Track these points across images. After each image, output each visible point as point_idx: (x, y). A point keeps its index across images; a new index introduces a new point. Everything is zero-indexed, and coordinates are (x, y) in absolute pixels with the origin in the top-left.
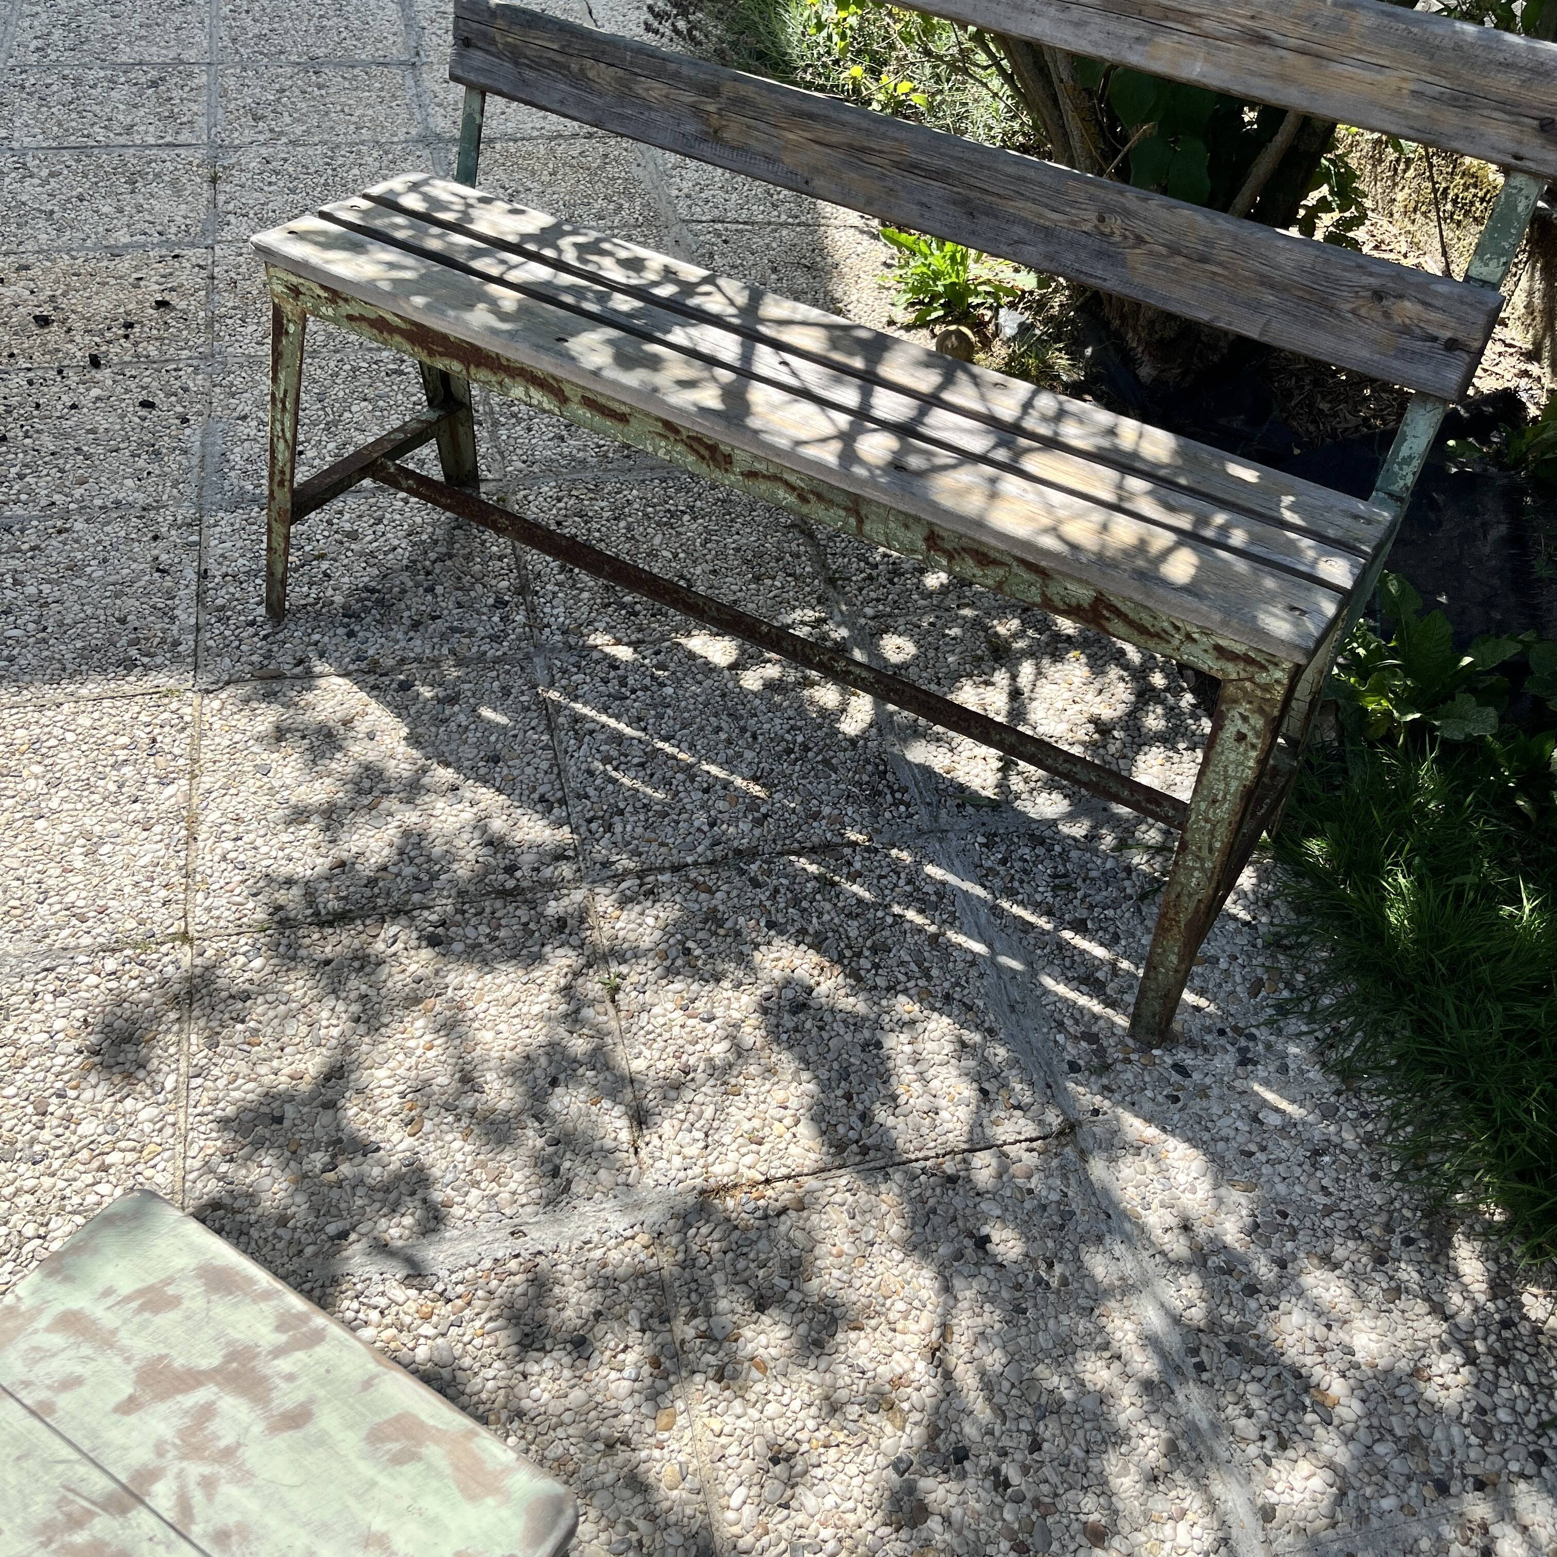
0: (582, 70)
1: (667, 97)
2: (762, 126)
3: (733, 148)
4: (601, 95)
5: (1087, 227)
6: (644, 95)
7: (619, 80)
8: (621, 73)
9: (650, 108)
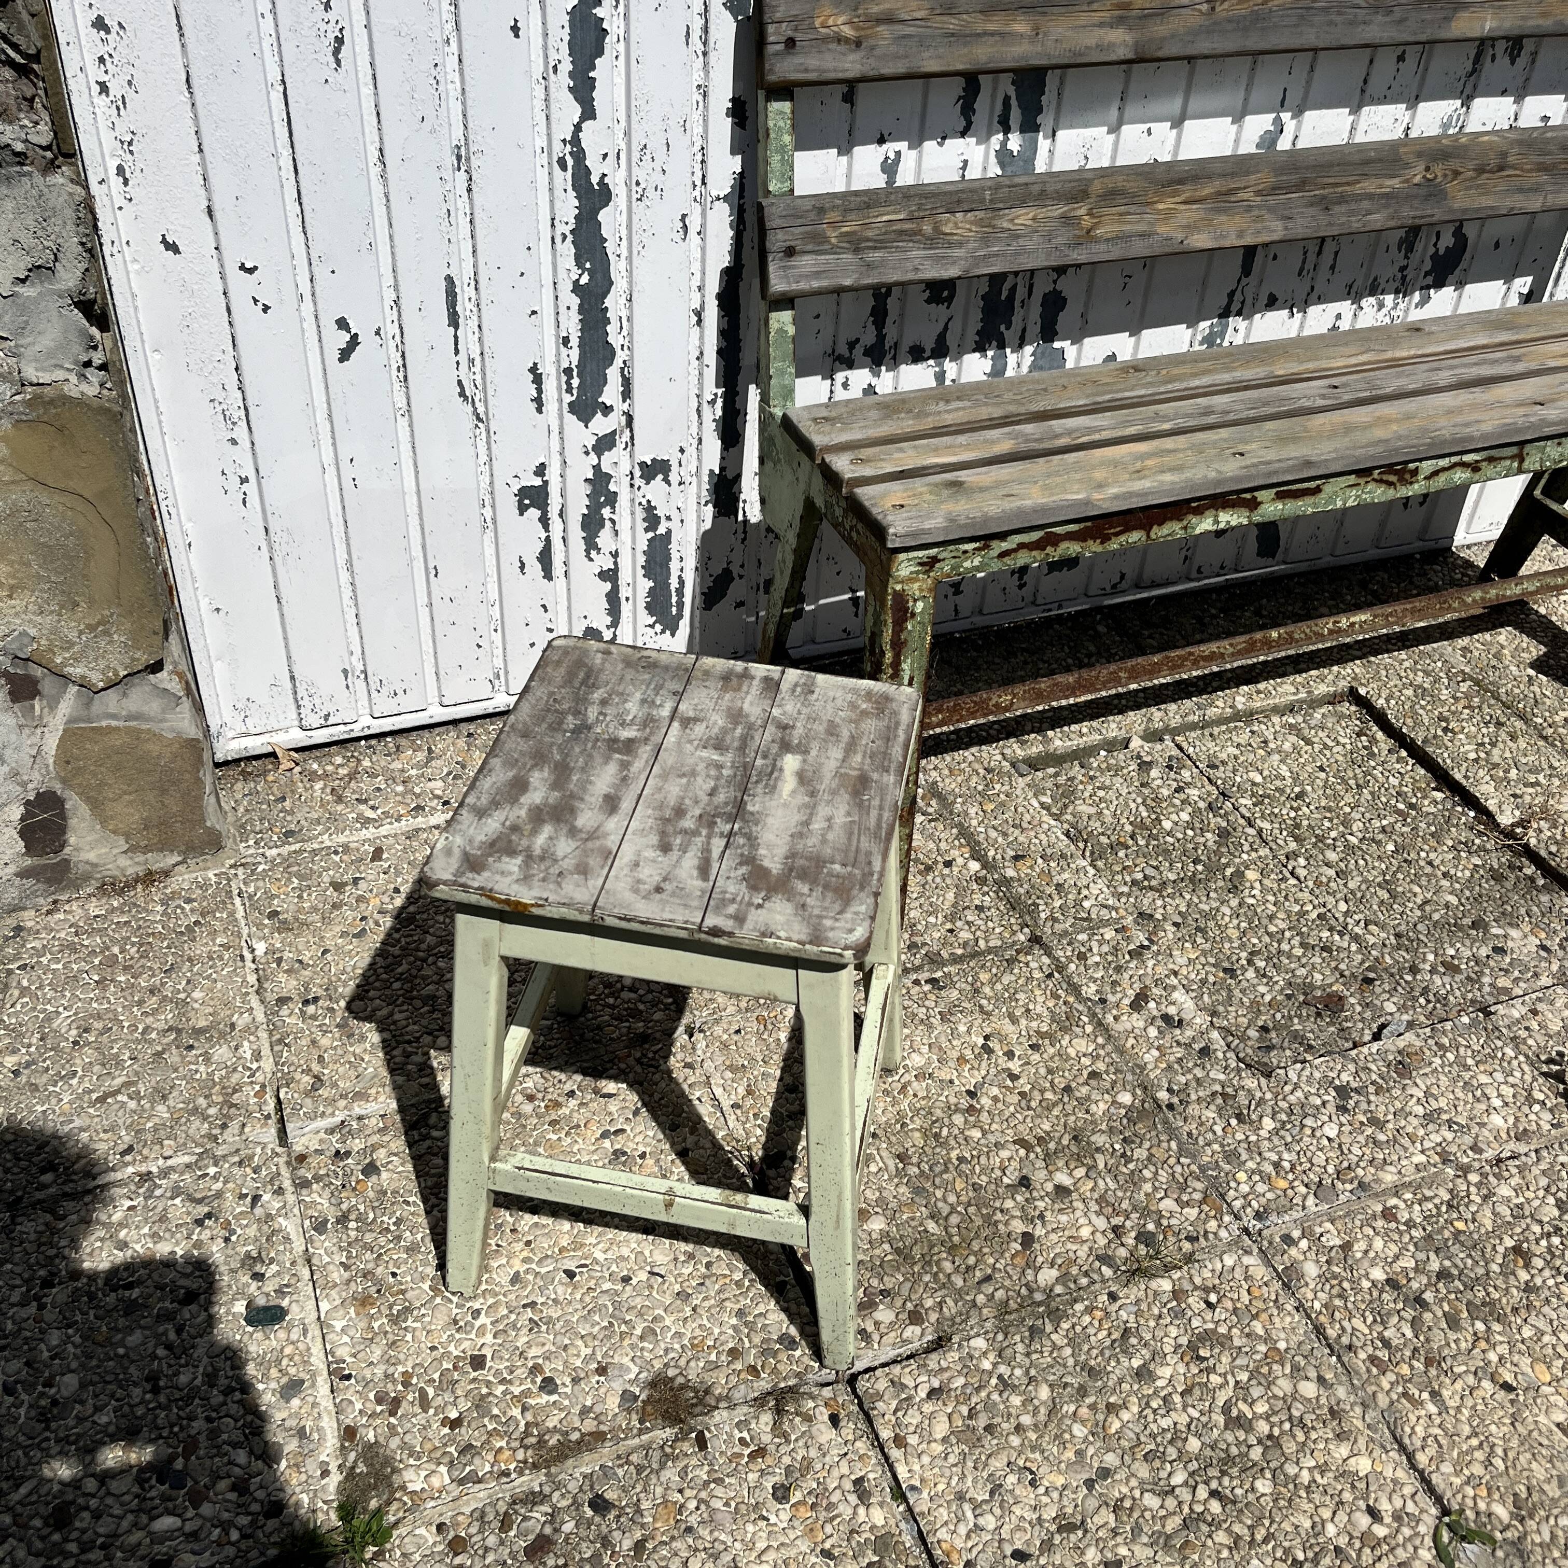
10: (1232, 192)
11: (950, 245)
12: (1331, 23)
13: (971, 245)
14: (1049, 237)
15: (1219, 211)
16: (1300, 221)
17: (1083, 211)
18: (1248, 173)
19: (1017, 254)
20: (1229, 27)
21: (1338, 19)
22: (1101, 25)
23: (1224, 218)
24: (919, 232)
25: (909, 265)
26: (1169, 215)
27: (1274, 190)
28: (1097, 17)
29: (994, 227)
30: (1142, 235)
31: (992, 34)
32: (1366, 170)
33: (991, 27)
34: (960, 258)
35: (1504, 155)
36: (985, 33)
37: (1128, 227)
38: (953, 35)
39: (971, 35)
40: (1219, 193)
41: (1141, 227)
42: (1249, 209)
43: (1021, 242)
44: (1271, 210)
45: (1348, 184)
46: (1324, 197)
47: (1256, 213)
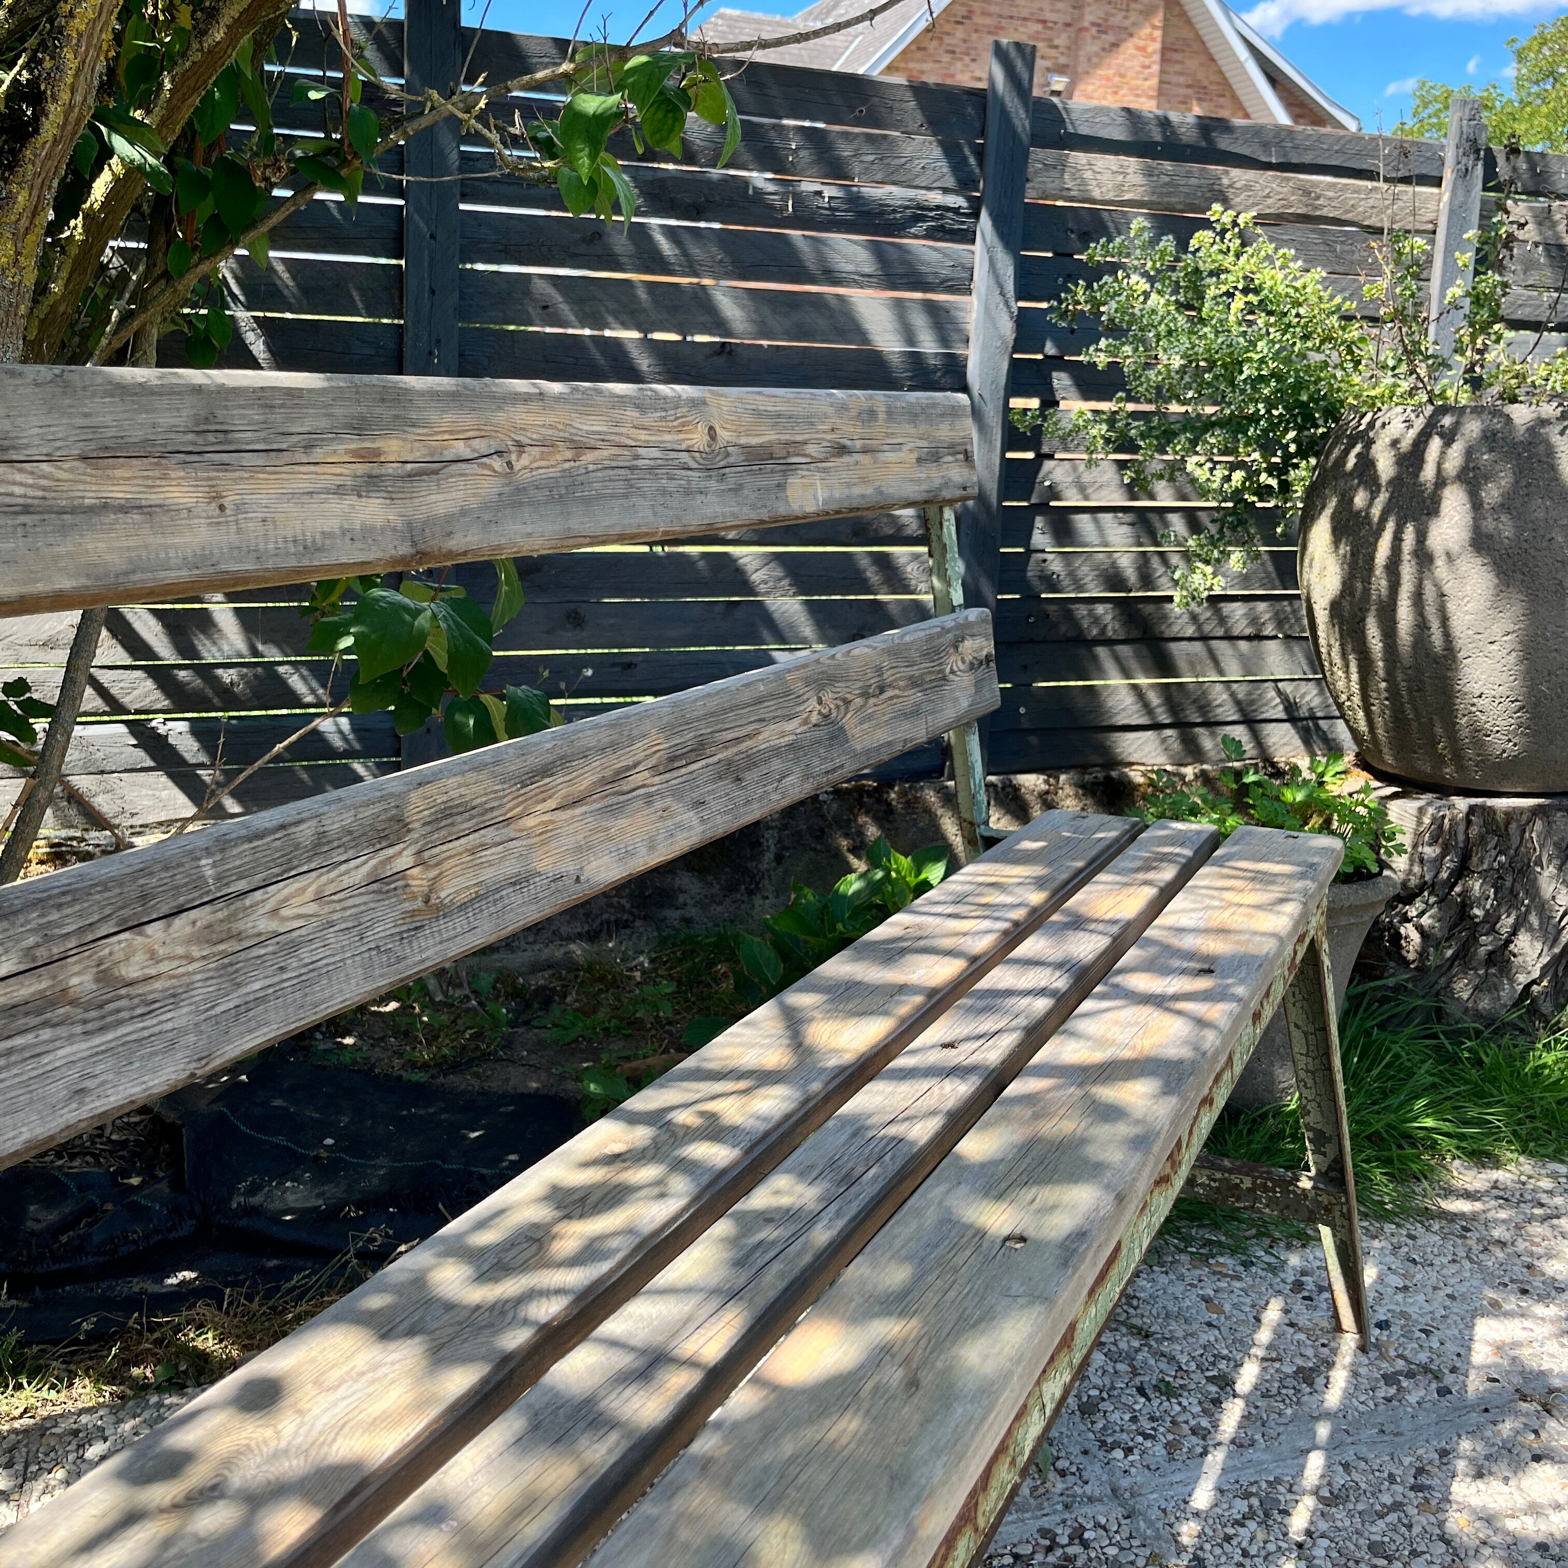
0: (104, 977)
1: (319, 898)
2: (489, 835)
3: (463, 907)
4: (174, 998)
5: (815, 718)
6: (273, 926)
7: (207, 935)
8: (202, 916)
9: (294, 946)
10: (620, 775)
11: (150, 1006)
12: (664, 492)
13: (200, 993)
14: (358, 927)
15: (613, 811)
16: (715, 805)
17: (405, 861)
18: (632, 741)
19: (304, 983)
20: (540, 495)
21: (671, 486)
22: (339, 491)
23: (622, 822)
24: (62, 997)
25: (58, 1089)
26: (547, 833)
27: (672, 762)
28: (329, 476)
29: (239, 936)
30: (518, 882)
31: (124, 509)
32: (762, 711)
33: (119, 493)
34: (182, 1031)
35: (879, 670)
36: (105, 507)
37: (488, 874)
38: (26, 510)
39: (73, 511)
40: (604, 782)
41: (511, 868)
42: (649, 799)
43: (305, 954)
44: (677, 794)
45: (749, 736)
46: (729, 763)
47: (659, 805)
